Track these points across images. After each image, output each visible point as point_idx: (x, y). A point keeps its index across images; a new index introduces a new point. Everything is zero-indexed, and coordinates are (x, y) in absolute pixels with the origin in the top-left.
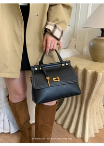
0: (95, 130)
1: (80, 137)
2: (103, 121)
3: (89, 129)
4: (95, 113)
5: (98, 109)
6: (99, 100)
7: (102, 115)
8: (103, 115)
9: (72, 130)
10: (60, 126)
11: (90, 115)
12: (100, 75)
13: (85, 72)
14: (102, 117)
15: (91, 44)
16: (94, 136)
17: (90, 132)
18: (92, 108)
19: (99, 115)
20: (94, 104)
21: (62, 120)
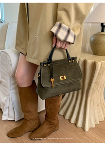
0: (95, 121)
1: (81, 126)
2: (104, 114)
3: (90, 119)
4: (96, 105)
5: (99, 101)
6: (100, 92)
7: (102, 108)
8: (104, 107)
9: (73, 120)
10: (62, 117)
11: (90, 105)
12: (99, 64)
13: (85, 62)
14: (103, 110)
15: (92, 39)
16: (94, 127)
17: (90, 121)
18: (92, 98)
19: (100, 107)
20: (95, 95)
21: (64, 111)
